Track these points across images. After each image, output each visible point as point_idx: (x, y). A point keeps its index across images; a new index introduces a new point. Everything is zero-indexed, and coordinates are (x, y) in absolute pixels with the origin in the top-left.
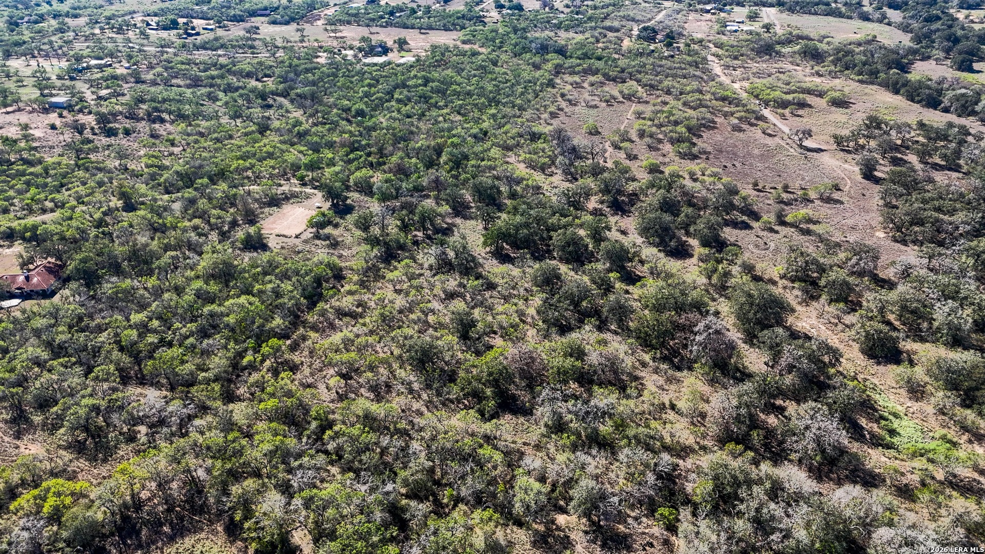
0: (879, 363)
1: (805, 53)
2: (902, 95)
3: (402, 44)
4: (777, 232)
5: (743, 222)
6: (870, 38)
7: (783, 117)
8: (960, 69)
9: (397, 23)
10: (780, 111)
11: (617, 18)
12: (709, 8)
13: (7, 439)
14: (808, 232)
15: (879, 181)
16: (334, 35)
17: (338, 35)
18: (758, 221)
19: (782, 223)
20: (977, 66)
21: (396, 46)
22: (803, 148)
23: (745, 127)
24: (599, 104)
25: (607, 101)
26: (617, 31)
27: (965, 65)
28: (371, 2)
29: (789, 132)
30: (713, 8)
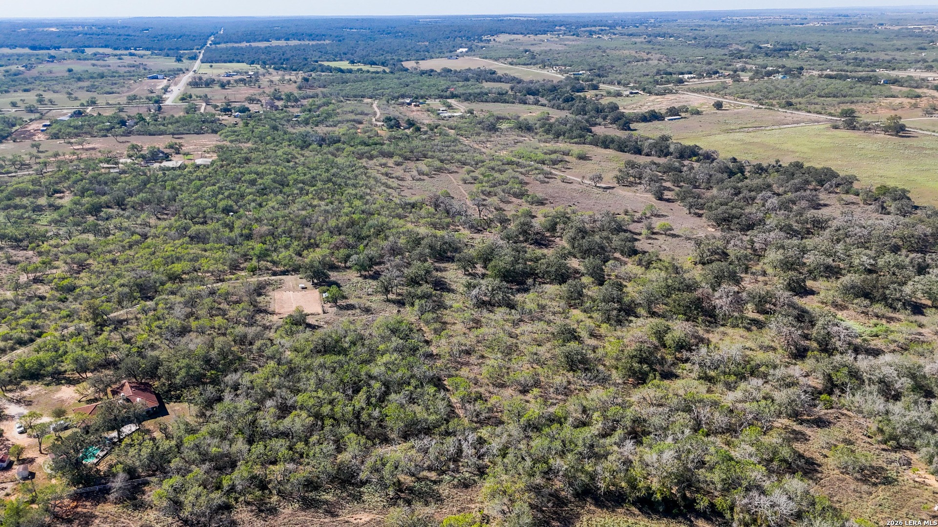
1: (520, 127)
3: (175, 148)
4: (657, 239)
5: (630, 237)
6: (545, 115)
7: (560, 170)
8: (624, 129)
9: (138, 131)
10: (555, 167)
11: (346, 113)
12: (408, 101)
13: (326, 520)
14: (674, 236)
15: (668, 200)
16: (80, 147)
17: (87, 146)
18: (640, 234)
19: (654, 233)
20: (632, 126)
21: (172, 151)
22: (599, 187)
23: (547, 180)
24: (422, 177)
25: (427, 175)
26: (361, 123)
27: (626, 127)
28: (78, 114)
29: (579, 180)
30: (412, 101)
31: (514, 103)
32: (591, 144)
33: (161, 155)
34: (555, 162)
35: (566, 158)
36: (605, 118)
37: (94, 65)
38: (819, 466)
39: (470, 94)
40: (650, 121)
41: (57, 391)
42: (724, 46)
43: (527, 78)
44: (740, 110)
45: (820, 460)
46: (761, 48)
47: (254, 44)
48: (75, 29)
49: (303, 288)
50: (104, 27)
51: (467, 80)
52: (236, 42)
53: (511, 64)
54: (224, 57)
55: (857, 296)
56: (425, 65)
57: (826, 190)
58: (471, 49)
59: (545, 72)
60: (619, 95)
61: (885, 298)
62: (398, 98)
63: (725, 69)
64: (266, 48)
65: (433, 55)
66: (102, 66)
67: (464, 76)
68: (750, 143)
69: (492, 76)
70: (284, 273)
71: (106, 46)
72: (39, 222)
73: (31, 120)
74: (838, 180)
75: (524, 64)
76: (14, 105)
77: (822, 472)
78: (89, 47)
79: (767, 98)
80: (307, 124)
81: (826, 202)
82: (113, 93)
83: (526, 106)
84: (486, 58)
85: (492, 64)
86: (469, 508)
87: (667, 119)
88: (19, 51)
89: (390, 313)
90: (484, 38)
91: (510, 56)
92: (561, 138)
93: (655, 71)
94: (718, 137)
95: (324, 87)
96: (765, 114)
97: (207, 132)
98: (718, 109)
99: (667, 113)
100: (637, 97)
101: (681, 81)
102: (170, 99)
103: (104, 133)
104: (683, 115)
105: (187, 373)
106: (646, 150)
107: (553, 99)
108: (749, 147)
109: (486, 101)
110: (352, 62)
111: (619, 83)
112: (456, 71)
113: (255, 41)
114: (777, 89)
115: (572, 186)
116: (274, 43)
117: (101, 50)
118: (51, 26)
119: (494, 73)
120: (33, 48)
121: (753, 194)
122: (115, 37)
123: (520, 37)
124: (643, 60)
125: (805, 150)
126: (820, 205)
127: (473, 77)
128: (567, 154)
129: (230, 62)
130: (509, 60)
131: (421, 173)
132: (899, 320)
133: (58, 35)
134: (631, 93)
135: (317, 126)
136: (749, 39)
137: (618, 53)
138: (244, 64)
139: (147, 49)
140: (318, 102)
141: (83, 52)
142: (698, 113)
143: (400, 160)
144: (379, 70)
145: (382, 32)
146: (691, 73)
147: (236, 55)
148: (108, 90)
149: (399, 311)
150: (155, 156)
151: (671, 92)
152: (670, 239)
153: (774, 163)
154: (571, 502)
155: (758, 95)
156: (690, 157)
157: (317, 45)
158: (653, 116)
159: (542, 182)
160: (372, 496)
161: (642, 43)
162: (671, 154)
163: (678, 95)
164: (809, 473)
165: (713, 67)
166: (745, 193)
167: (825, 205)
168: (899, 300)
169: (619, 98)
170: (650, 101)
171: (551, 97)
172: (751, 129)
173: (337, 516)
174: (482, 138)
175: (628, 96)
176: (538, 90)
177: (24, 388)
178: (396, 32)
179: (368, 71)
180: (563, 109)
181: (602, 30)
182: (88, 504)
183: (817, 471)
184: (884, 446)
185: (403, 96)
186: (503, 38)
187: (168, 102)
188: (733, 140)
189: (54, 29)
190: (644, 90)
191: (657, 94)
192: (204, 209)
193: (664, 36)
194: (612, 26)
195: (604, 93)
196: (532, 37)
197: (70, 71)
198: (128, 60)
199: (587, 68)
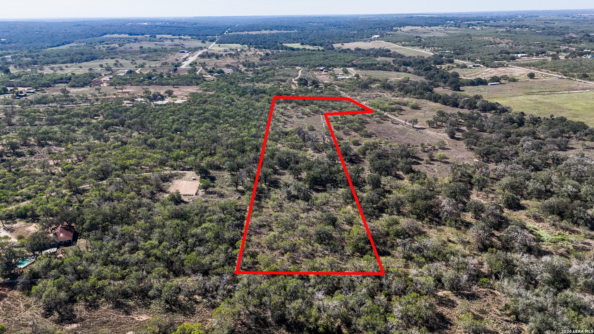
0: (515, 211)
1: (384, 87)
2: (440, 103)
3: (170, 93)
4: (433, 164)
5: (415, 162)
6: (407, 79)
7: (395, 115)
8: (455, 90)
9: (156, 82)
10: (393, 113)
11: (279, 75)
12: (321, 68)
13: (122, 316)
14: (447, 163)
15: (458, 139)
16: (121, 91)
17: (124, 91)
18: (423, 160)
19: (433, 160)
20: (461, 88)
21: (167, 94)
22: (415, 128)
23: (382, 121)
24: (303, 116)
25: (307, 115)
26: (285, 81)
27: (457, 88)
28: (130, 72)
29: (403, 122)
30: (324, 69)
31: (390, 71)
32: (426, 99)
33: (159, 97)
34: (393, 110)
35: (404, 108)
36: (445, 83)
37: (156, 44)
38: (451, 325)
39: (363, 65)
40: (477, 85)
41: (30, 226)
42: (562, 34)
43: (407, 55)
44: (548, 79)
45: (456, 321)
46: (589, 36)
47: (250, 33)
48: (157, 24)
49: (194, 179)
50: (173, 23)
51: (368, 55)
52: (242, 31)
53: (403, 45)
54: (229, 40)
55: (552, 213)
56: (346, 46)
57: (577, 138)
58: (382, 36)
59: (423, 51)
60: (465, 67)
61: (572, 216)
62: (316, 67)
63: (552, 51)
64: (256, 35)
65: (356, 40)
66: (160, 45)
67: (367, 53)
68: (540, 103)
69: (386, 53)
70: (189, 170)
71: (170, 34)
72: (77, 132)
73: (105, 75)
74: (587, 131)
75: (412, 46)
76: (101, 66)
77: (450, 329)
78: (159, 34)
79: (572, 71)
80: (252, 81)
81: (574, 146)
82: (157, 60)
83: (398, 73)
84: (388, 42)
85: (391, 46)
86: (207, 321)
87: (489, 84)
88: (123, 36)
89: (234, 198)
90: (394, 28)
91: (405, 41)
92: (409, 94)
93: (499, 51)
94: (519, 98)
95: (276, 59)
96: (565, 82)
97: (194, 85)
98: (531, 78)
99: (491, 80)
100: (477, 69)
101: (514, 59)
102: (185, 65)
103: (138, 83)
104: (503, 81)
105: (90, 223)
106: (461, 105)
107: (418, 69)
108: (539, 105)
109: (373, 69)
110: (302, 44)
111: (469, 59)
112: (363, 50)
113: (252, 31)
114: (581, 65)
115: (397, 126)
116: (264, 32)
117: (165, 36)
118: (145, 22)
119: (389, 51)
120: (130, 34)
121: (518, 138)
122: (175, 28)
123: (419, 28)
124: (495, 44)
125: (580, 108)
126: (569, 148)
127: (372, 54)
128: (405, 105)
129: (232, 43)
130: (403, 43)
131: (303, 113)
132: (578, 233)
133: (147, 27)
134: (474, 66)
135: (257, 82)
136: (584, 29)
137: (480, 38)
138: (239, 45)
139: (190, 35)
140: (267, 68)
141: (155, 37)
142: (514, 80)
143: (295, 105)
144: (315, 49)
145: (331, 25)
146: (524, 53)
147: (237, 39)
148: (155, 59)
149: (239, 198)
150: (156, 97)
151: (503, 66)
152: (442, 164)
153: (549, 118)
154: (272, 326)
155: (566, 69)
156: (490, 110)
157: (287, 33)
158: (480, 82)
159: (378, 122)
160: (155, 306)
161: (502, 32)
162: (477, 108)
163: (508, 68)
164: (441, 329)
165: (544, 49)
166: (513, 137)
167: (572, 148)
168: (582, 218)
169: (464, 69)
170: (485, 72)
171: (417, 67)
172: (546, 93)
173: (130, 315)
174: (356, 93)
175: (470, 68)
176: (411, 63)
177: (16, 223)
178: (340, 25)
179: (309, 50)
180: (422, 75)
181: (479, 23)
182: (7, 289)
183: (447, 328)
184: (508, 318)
185: (321, 65)
186: (407, 28)
187: (183, 67)
188: (530, 100)
189: (146, 24)
190: (483, 64)
191: (492, 67)
192: (163, 129)
193: (521, 27)
194: (488, 21)
195: (455, 66)
196: (427, 28)
197: (141, 47)
198: (177, 42)
199: (453, 48)
